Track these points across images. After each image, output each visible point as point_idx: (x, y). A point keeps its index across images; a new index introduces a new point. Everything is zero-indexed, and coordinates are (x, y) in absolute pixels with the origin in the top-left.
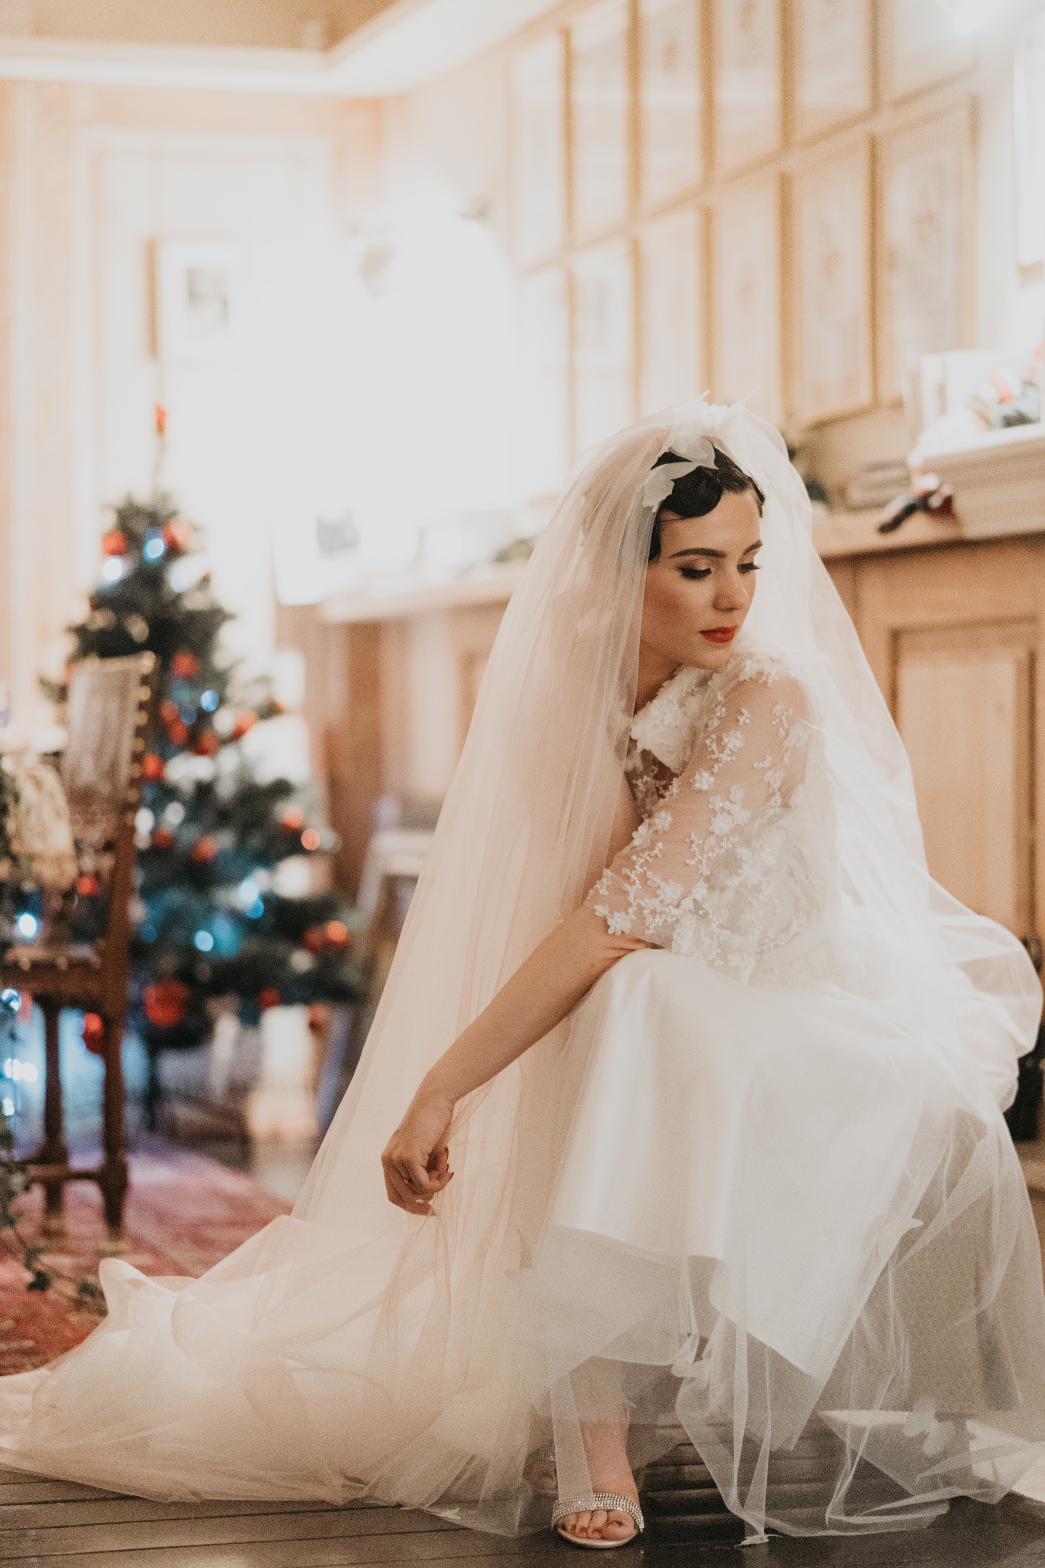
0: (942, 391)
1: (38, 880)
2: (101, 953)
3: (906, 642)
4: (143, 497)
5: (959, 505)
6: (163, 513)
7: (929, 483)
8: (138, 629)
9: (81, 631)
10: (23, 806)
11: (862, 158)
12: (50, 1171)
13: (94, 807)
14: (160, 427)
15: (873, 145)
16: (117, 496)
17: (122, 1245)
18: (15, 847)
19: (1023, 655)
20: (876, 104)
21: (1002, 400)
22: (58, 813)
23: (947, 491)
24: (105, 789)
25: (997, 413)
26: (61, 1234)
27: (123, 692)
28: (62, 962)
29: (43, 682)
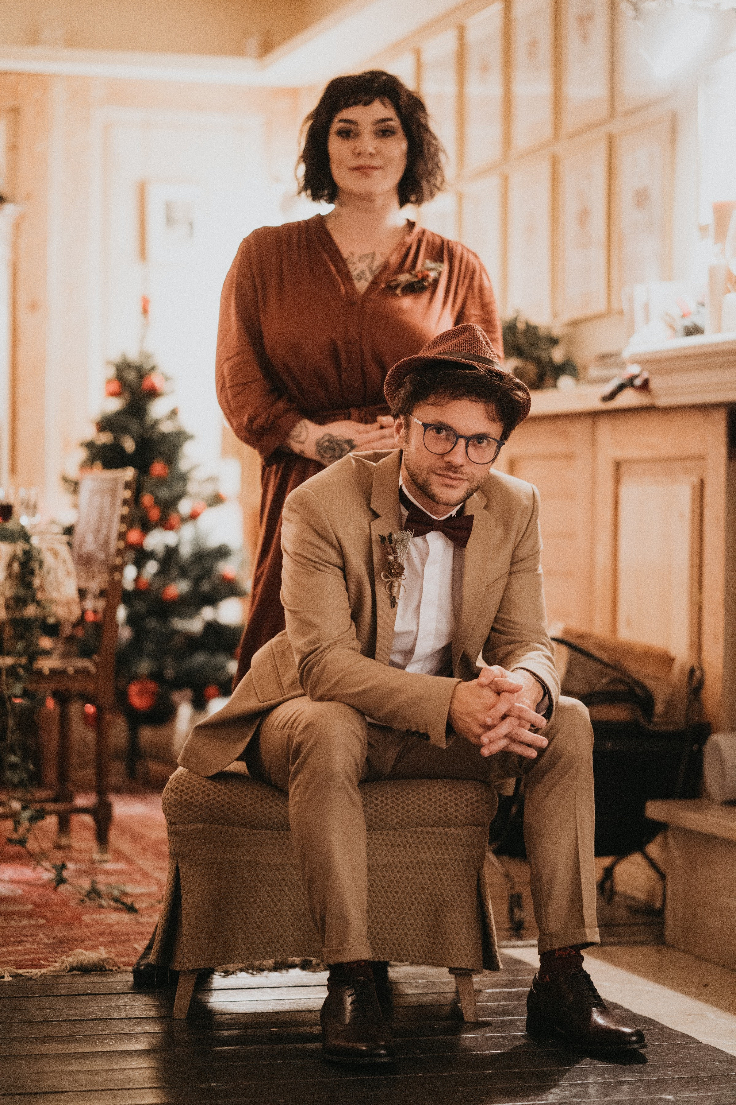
0: (646, 307)
1: (55, 616)
2: (96, 664)
3: (624, 469)
4: (133, 356)
5: (654, 384)
6: (147, 367)
7: (634, 369)
8: (129, 445)
9: (90, 445)
10: (45, 568)
11: (602, 148)
12: (62, 806)
13: (94, 568)
14: (145, 311)
15: (611, 141)
16: (116, 357)
17: (108, 856)
18: (39, 596)
19: (696, 480)
20: (612, 113)
21: (684, 316)
22: (68, 573)
23: (645, 375)
24: (101, 556)
25: (681, 324)
26: (68, 848)
27: (113, 492)
28: (71, 670)
29: (65, 479)
